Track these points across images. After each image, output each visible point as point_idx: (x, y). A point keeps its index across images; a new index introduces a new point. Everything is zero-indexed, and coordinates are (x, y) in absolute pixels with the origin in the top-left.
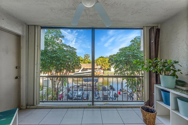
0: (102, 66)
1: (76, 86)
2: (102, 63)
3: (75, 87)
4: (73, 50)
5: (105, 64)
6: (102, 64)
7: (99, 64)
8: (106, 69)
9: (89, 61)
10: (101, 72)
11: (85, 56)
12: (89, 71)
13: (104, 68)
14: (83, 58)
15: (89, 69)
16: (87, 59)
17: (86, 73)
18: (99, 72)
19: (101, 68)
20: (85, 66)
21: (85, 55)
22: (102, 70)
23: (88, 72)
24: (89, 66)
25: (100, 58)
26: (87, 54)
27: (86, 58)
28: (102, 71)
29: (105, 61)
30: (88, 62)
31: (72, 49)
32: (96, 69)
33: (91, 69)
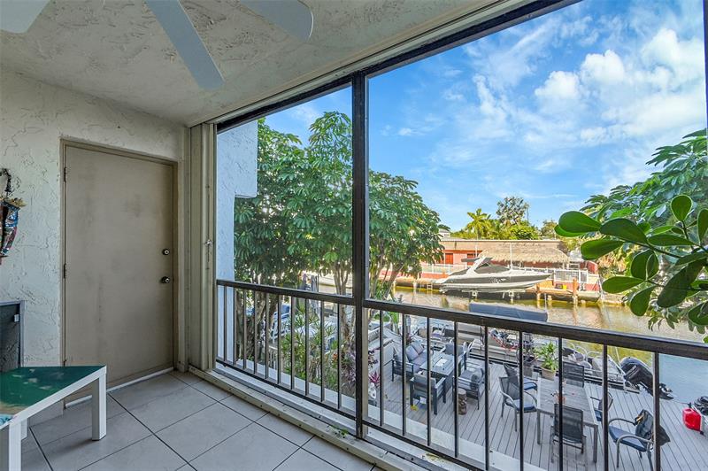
1: (440, 332)
3: (435, 332)
9: (520, 227)
11: (502, 205)
12: (512, 275)
14: (495, 216)
15: (514, 262)
16: (512, 221)
17: (499, 279)
18: (571, 280)
19: (587, 264)
20: (497, 251)
21: (504, 203)
22: (592, 272)
23: (510, 276)
24: (514, 251)
26: (513, 199)
27: (505, 215)
28: (593, 279)
30: (517, 235)
32: (558, 265)
33: (525, 264)
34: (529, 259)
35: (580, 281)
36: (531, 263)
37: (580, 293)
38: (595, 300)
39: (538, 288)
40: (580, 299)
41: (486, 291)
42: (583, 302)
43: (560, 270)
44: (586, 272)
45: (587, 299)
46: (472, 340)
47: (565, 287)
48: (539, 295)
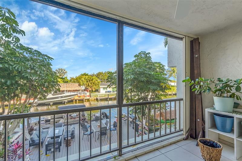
0: (87, 87)
2: (87, 82)
4: (46, 59)
5: (92, 84)
6: (87, 84)
7: (82, 84)
8: (94, 90)
10: (86, 94)
12: (66, 95)
13: (90, 89)
15: (66, 91)
17: (62, 97)
18: (83, 95)
19: (86, 90)
22: (88, 92)
25: (83, 75)
26: (61, 69)
28: (88, 94)
29: (92, 80)
30: (64, 81)
31: (42, 58)
32: (79, 90)
33: (69, 91)
34: (70, 89)
35: (85, 95)
36: (71, 90)
37: (86, 98)
38: (89, 99)
39: (74, 98)
40: (85, 100)
41: (56, 102)
42: (86, 100)
43: (80, 92)
44: (86, 92)
45: (87, 99)
46: (60, 120)
47: (81, 97)
48: (74, 100)
